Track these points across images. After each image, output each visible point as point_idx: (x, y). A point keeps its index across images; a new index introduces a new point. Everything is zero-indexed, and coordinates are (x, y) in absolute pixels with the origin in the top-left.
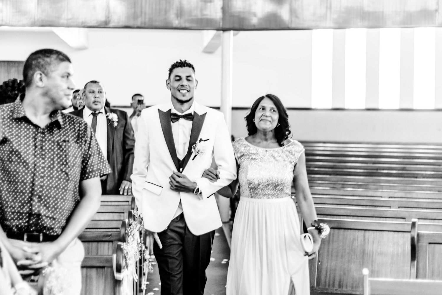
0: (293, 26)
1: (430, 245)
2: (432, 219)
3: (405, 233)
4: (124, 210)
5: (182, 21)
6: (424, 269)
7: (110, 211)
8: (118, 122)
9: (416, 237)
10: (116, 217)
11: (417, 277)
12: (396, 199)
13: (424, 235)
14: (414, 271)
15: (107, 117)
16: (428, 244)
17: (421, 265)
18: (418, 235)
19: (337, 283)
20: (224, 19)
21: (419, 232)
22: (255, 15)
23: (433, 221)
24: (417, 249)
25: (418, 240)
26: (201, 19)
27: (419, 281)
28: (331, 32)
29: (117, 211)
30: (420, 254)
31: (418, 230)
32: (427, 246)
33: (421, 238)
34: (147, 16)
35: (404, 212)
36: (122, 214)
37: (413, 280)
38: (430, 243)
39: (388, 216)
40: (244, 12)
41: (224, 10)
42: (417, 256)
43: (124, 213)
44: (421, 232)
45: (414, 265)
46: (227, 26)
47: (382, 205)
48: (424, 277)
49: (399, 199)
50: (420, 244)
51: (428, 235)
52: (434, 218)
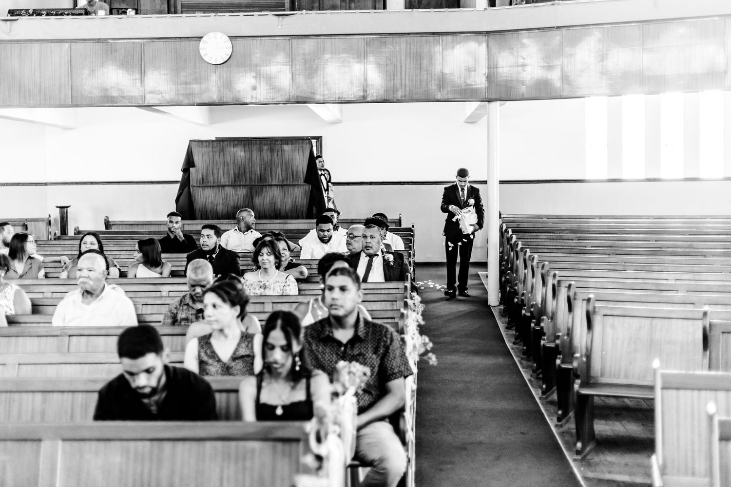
0: (565, 94)
1: (723, 334)
2: (724, 305)
3: (695, 321)
4: (396, 298)
5: (445, 92)
6: (717, 359)
7: (382, 300)
8: (394, 262)
9: (708, 326)
10: (388, 306)
11: (710, 367)
12: (684, 282)
13: (716, 325)
14: (706, 361)
15: (384, 257)
16: (721, 334)
17: (713, 355)
18: (710, 325)
19: (623, 372)
20: (488, 88)
21: (711, 321)
22: (523, 83)
23: (725, 306)
24: (709, 339)
25: (710, 329)
26: (465, 90)
27: (713, 373)
28: (605, 99)
29: (389, 300)
30: (712, 343)
31: (710, 319)
32: (719, 335)
33: (713, 328)
34: (407, 89)
35: (693, 297)
36: (395, 303)
37: (706, 372)
38: (723, 333)
39: (676, 302)
40: (511, 81)
41: (489, 78)
42: (710, 346)
43: (396, 301)
44: (715, 321)
45: (706, 355)
46: (493, 97)
47: (668, 289)
48: (717, 369)
49: (687, 282)
50: (712, 333)
51: (721, 324)
52: (726, 303)
